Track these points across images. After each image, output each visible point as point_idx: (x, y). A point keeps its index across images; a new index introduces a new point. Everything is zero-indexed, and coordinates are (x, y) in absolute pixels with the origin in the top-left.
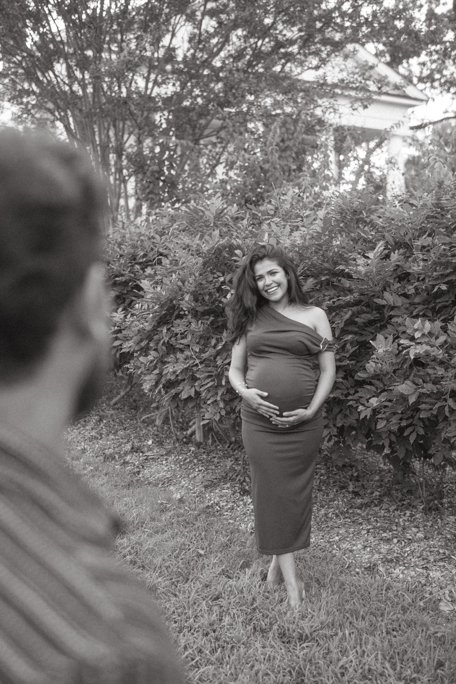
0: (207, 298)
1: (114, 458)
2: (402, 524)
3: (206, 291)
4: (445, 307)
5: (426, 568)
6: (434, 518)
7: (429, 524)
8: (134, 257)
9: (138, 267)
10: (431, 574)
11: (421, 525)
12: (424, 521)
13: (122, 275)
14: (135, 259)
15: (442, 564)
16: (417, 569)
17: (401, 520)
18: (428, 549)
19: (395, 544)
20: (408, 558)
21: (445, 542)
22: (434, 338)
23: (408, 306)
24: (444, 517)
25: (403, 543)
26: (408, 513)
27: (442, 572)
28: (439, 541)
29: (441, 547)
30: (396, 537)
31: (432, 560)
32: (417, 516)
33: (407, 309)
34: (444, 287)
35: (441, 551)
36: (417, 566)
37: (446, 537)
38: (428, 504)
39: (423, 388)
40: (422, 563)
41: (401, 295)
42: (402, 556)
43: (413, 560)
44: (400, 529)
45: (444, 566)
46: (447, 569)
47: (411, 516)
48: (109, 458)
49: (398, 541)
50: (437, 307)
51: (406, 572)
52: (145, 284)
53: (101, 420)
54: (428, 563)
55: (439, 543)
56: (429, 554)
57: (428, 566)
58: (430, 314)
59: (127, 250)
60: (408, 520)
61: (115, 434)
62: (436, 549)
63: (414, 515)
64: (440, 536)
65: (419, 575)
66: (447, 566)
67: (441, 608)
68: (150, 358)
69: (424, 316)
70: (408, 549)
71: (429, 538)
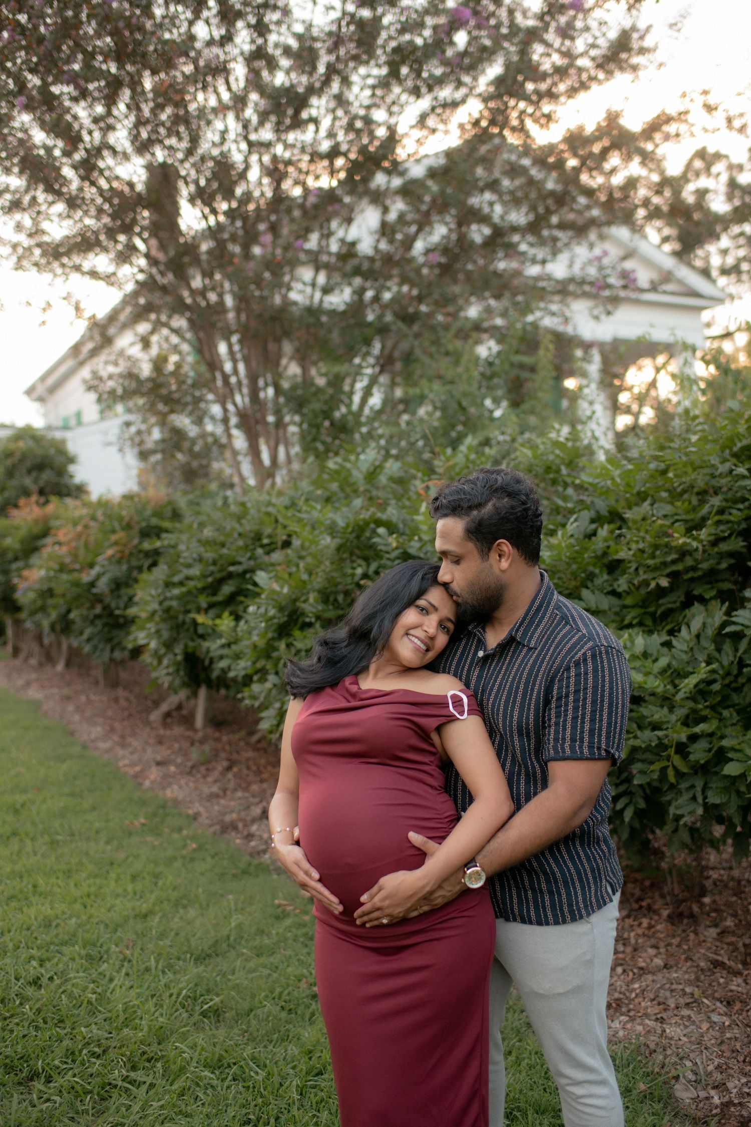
0: (340, 598)
1: (235, 828)
2: (633, 941)
3: (340, 587)
4: (671, 611)
5: (662, 1020)
6: (684, 931)
7: (675, 941)
8: (258, 537)
9: (260, 551)
10: (668, 1031)
11: (662, 944)
12: (668, 936)
13: (240, 563)
14: (259, 539)
15: (685, 1012)
16: (647, 1021)
17: (632, 934)
18: (667, 986)
19: (619, 976)
20: (637, 1001)
21: (696, 973)
22: (650, 660)
23: (618, 609)
24: (701, 929)
25: (631, 974)
26: (645, 922)
27: (686, 1027)
28: (686, 972)
29: (689, 982)
30: (621, 965)
31: (673, 1006)
32: (659, 927)
33: (617, 614)
34: (664, 582)
35: (688, 990)
36: (646, 1015)
37: (698, 966)
38: (678, 907)
39: (636, 737)
40: (657, 1009)
41: (609, 593)
42: (627, 998)
43: (643, 1004)
44: (629, 950)
45: (689, 1017)
46: (694, 1023)
47: (650, 927)
48: (227, 828)
49: (624, 971)
50: (659, 612)
51: (629, 1026)
52: (261, 577)
53: (229, 768)
54: (665, 1010)
55: (687, 976)
56: (668, 994)
57: (664, 1015)
58: (649, 622)
59: (248, 526)
60: (644, 935)
61: (246, 789)
62: (681, 987)
63: (653, 926)
64: (689, 964)
65: (649, 1031)
66: (694, 1018)
67: (678, 1094)
68: (268, 685)
69: (641, 624)
70: (636, 986)
71: (671, 967)
